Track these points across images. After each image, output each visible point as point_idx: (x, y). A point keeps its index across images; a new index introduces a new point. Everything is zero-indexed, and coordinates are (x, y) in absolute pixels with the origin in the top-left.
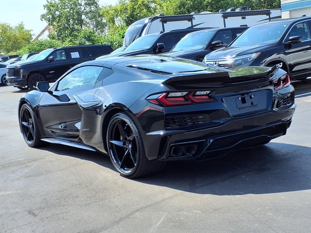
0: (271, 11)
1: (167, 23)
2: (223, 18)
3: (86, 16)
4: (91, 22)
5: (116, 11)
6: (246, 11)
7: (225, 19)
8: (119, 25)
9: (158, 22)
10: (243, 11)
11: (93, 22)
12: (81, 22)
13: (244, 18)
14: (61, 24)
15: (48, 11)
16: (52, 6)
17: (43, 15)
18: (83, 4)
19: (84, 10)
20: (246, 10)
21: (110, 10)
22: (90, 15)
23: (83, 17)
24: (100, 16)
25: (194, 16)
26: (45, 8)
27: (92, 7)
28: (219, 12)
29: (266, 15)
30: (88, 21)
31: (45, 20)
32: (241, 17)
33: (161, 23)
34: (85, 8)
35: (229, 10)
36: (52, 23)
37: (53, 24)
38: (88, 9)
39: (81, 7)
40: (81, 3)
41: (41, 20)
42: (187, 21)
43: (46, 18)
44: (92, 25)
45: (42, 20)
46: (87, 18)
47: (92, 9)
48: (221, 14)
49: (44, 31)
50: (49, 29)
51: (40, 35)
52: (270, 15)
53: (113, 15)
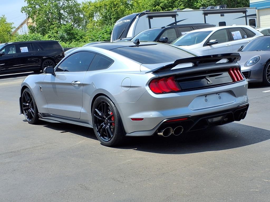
0: (247, 9)
1: (152, 19)
2: (203, 15)
3: (64, 11)
7: (206, 16)
9: (145, 18)
13: (223, 15)
15: (29, 4)
19: (63, 5)
20: (224, 8)
21: (90, 6)
22: (69, 10)
23: (62, 11)
24: (77, 11)
25: (177, 13)
28: (200, 10)
29: (242, 13)
30: (66, 15)
32: (220, 14)
34: (63, 3)
36: (32, 16)
38: (66, 4)
39: (60, 2)
42: (171, 17)
43: (26, 10)
44: (70, 19)
47: (70, 4)
48: (202, 11)
49: (22, 24)
50: (27, 23)
51: (18, 28)
52: (247, 13)
53: (93, 11)
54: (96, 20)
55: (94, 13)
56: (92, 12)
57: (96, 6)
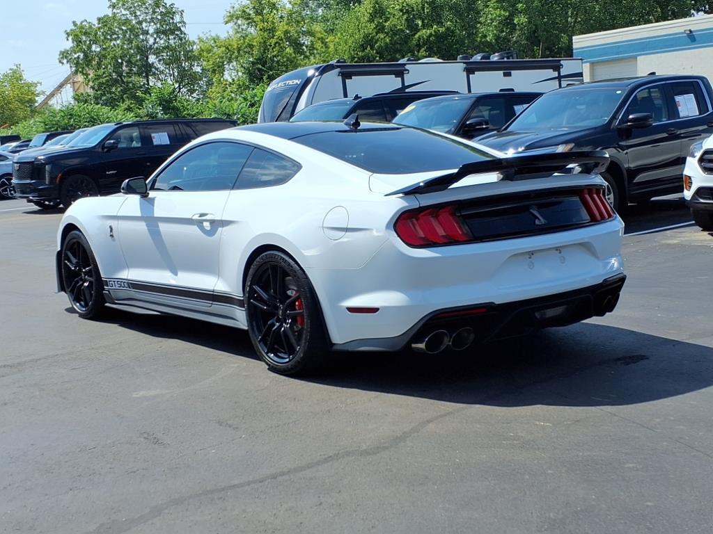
0: (562, 62)
2: (465, 73)
3: (157, 57)
4: (167, 70)
5: (228, 48)
6: (511, 60)
7: (471, 76)
8: (233, 80)
9: (333, 77)
10: (505, 60)
11: (173, 70)
12: (147, 69)
13: (509, 75)
14: (104, 73)
15: (75, 43)
16: (85, 34)
17: (64, 52)
18: (151, 31)
19: (154, 44)
20: (511, 58)
21: (216, 46)
22: (167, 55)
23: (152, 59)
24: (188, 58)
25: (407, 67)
26: (69, 36)
27: (171, 37)
28: (459, 61)
29: (552, 70)
30: (161, 67)
31: (68, 62)
32: (502, 72)
33: (340, 77)
34: (155, 39)
35: (478, 58)
36: (83, 70)
37: (84, 72)
38: (162, 42)
39: (148, 36)
40: (147, 29)
41: (60, 62)
43: (70, 57)
44: (171, 76)
45: (63, 63)
46: (160, 60)
47: (172, 42)
48: (462, 64)
49: (61, 86)
50: (74, 83)
51: (52, 95)
52: (561, 70)
53: (222, 58)
54: (230, 80)
55: (225, 63)
56: (221, 60)
57: (229, 47)
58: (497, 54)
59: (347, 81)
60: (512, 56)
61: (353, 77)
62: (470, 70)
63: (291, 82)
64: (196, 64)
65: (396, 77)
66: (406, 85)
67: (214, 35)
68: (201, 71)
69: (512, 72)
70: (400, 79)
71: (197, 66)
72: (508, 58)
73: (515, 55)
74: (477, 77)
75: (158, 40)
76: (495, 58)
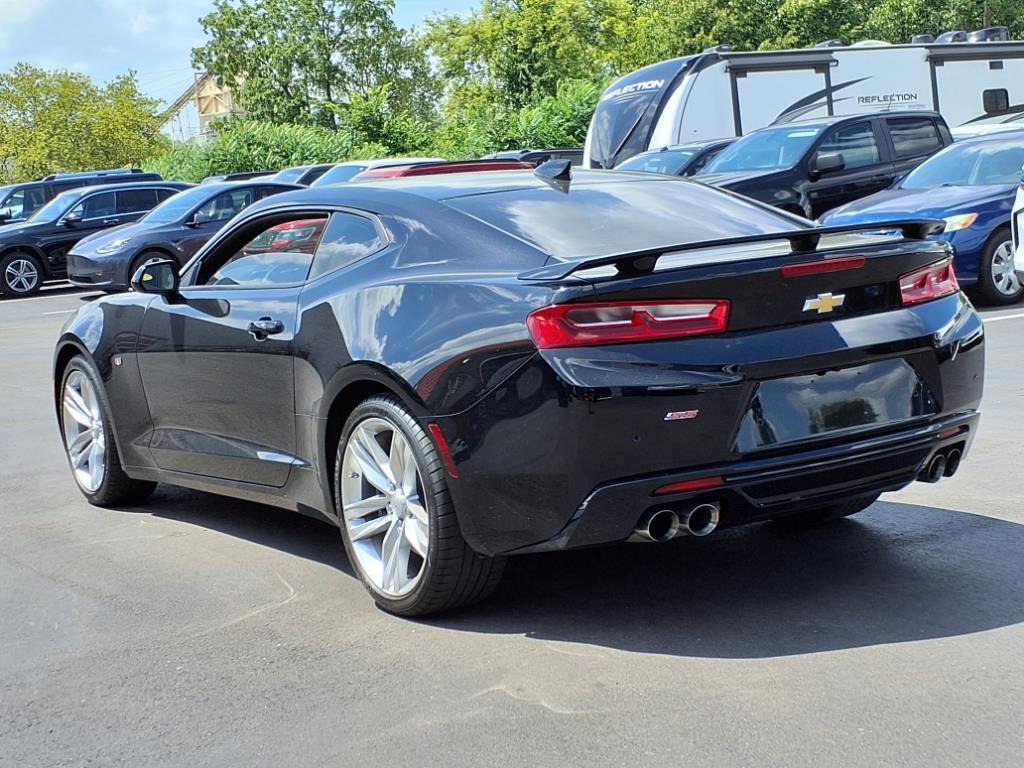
1: (746, 76)
2: (928, 63)
3: (344, 55)
4: (359, 76)
5: (476, 37)
6: (995, 42)
7: (937, 68)
9: (717, 73)
10: (988, 41)
12: (329, 77)
13: (999, 66)
17: (198, 51)
18: (337, 14)
19: (340, 34)
20: (997, 38)
26: (206, 26)
27: (368, 24)
30: (350, 69)
32: (987, 62)
33: (728, 74)
34: (343, 28)
35: (947, 38)
38: (354, 30)
39: (331, 24)
42: (813, 71)
43: (207, 59)
48: (922, 49)
50: (199, 99)
55: (468, 61)
57: (478, 35)
58: (974, 33)
59: (739, 80)
60: (999, 36)
61: (748, 74)
62: (935, 60)
63: (645, 85)
64: (403, 66)
65: (817, 72)
66: (833, 84)
67: (451, 15)
68: (411, 77)
69: (1004, 61)
70: (823, 75)
71: (406, 69)
72: (992, 39)
73: (1003, 34)
74: (948, 70)
75: (347, 27)
76: (973, 38)
